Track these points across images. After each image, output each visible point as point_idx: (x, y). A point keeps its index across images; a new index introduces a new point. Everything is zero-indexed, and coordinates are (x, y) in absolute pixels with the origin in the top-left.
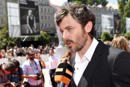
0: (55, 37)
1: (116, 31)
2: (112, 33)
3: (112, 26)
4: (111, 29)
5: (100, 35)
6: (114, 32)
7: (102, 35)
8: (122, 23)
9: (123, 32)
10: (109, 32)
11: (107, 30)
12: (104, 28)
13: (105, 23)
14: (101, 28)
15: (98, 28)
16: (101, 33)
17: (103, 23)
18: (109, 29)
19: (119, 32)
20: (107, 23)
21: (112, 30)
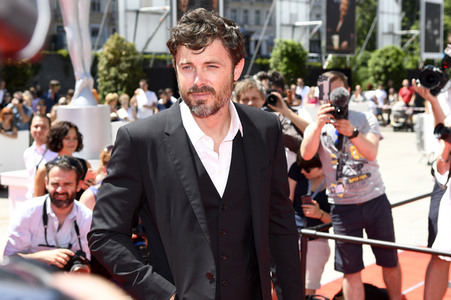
0: (63, 52)
2: (315, 44)
3: (318, 17)
4: (315, 30)
5: (264, 52)
7: (276, 52)
10: (305, 43)
11: (298, 33)
14: (272, 24)
15: (258, 23)
16: (271, 45)
18: (305, 27)
19: (345, 44)
21: (319, 33)
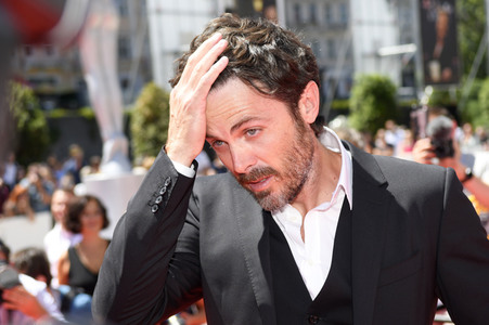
0: (86, 112)
1: (435, 68)
2: (408, 77)
3: (409, 41)
4: (407, 59)
5: (342, 91)
6: (419, 74)
7: (357, 92)
8: (465, 23)
9: (473, 70)
10: (393, 75)
11: (384, 65)
12: (364, 56)
13: (371, 23)
14: (349, 55)
15: (332, 55)
16: (349, 83)
17: (360, 23)
18: (392, 57)
19: (447, 73)
20: (381, 24)
21: (412, 62)
